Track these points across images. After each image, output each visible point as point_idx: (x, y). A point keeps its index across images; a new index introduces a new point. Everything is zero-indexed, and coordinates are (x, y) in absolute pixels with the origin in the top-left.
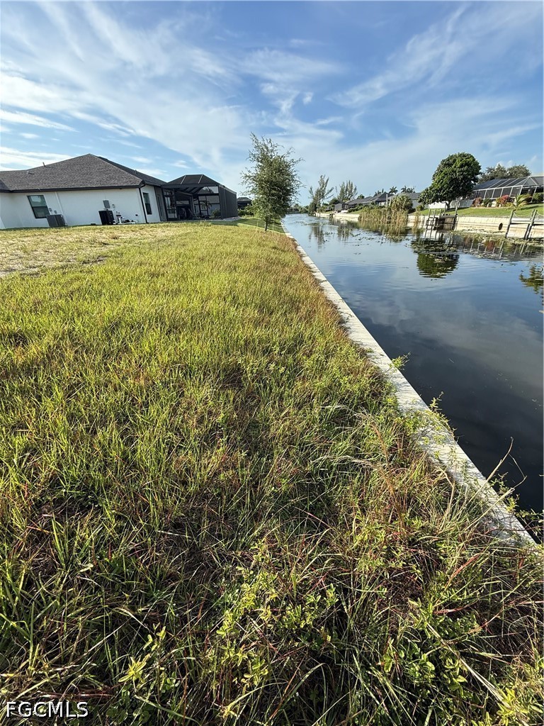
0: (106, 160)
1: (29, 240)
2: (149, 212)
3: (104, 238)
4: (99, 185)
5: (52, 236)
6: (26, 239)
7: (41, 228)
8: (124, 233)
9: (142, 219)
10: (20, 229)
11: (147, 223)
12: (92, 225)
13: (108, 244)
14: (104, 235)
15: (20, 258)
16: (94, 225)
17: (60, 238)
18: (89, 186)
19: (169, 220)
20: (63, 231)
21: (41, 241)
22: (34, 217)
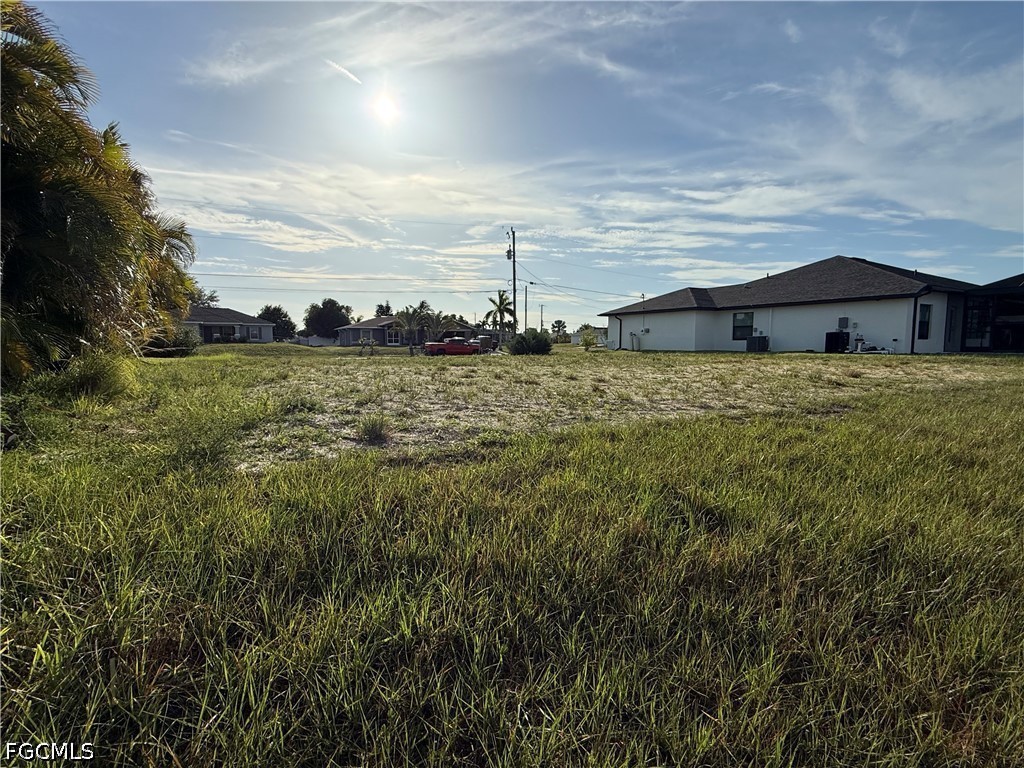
0: (864, 261)
1: (723, 367)
2: (924, 335)
3: (834, 374)
4: (841, 297)
5: (751, 365)
6: (720, 366)
7: (736, 352)
8: (870, 368)
9: (905, 346)
10: (712, 352)
11: (912, 353)
12: (808, 351)
13: (844, 386)
14: (833, 369)
15: (717, 391)
16: (812, 352)
17: (762, 368)
18: (824, 298)
19: (965, 349)
20: (766, 359)
21: (740, 370)
22: (731, 338)
